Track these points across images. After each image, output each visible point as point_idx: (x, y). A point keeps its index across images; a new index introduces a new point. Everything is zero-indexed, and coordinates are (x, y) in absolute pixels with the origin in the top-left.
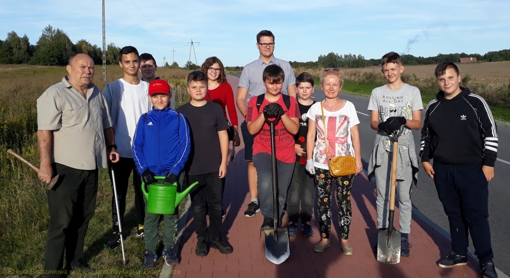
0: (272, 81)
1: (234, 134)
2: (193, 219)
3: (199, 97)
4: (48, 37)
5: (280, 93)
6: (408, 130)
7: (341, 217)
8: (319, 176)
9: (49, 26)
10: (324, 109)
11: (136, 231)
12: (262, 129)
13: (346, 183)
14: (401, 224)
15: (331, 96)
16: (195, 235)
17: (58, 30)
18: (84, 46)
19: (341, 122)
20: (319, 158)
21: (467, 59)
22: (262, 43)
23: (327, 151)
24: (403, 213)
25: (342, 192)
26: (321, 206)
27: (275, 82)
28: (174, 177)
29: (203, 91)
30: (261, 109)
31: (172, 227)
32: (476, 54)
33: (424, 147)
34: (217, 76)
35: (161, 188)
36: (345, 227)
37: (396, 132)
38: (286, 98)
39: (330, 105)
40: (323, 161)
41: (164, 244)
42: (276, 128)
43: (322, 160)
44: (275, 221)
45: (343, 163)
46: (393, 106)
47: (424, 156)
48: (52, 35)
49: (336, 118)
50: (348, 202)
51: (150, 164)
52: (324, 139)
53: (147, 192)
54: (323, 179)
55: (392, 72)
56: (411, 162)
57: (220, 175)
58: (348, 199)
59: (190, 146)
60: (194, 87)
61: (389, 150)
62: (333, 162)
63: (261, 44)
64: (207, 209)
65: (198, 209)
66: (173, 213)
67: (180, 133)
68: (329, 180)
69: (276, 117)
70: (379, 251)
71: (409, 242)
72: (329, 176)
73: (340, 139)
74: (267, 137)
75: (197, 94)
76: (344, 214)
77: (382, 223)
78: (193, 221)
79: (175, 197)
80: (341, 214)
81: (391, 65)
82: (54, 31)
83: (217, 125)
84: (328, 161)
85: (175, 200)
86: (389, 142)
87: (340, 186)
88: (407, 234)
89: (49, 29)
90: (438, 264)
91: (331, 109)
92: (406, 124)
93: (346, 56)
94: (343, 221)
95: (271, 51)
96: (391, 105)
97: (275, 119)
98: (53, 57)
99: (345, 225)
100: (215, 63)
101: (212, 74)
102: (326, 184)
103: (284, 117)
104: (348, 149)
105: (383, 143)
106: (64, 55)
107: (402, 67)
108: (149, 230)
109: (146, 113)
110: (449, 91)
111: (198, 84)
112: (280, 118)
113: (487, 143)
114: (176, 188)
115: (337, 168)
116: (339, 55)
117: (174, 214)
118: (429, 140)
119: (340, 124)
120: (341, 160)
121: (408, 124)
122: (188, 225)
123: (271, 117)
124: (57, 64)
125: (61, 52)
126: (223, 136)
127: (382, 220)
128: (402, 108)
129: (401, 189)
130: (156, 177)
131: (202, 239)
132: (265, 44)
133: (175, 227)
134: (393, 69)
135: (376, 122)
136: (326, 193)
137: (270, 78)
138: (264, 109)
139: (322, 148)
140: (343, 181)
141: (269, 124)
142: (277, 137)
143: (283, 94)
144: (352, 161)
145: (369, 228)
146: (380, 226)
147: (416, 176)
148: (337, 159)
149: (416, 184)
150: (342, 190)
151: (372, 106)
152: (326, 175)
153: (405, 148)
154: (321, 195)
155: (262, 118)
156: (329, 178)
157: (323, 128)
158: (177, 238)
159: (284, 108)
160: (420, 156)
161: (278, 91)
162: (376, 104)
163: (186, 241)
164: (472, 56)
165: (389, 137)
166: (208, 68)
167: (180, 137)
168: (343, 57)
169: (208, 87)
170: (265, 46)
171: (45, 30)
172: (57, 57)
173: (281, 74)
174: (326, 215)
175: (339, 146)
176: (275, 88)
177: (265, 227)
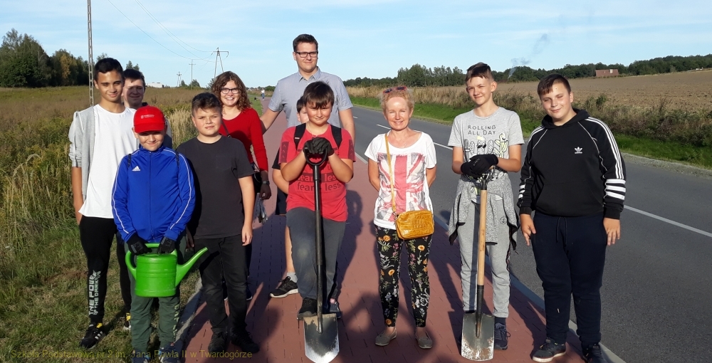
0: (315, 105)
1: (261, 183)
2: (205, 304)
3: (210, 132)
4: (12, 46)
5: (326, 123)
6: (502, 173)
7: (415, 295)
8: (382, 238)
9: (13, 31)
10: (390, 145)
11: (124, 322)
12: (301, 173)
13: (421, 248)
14: (496, 305)
15: (399, 127)
16: (208, 326)
17: (26, 37)
18: (63, 58)
19: (414, 163)
20: (383, 214)
21: (605, 71)
22: (301, 51)
23: (394, 204)
24: (498, 289)
25: (416, 262)
26: (384, 281)
27: (319, 106)
28: (171, 243)
29: (216, 121)
30: (301, 145)
31: (171, 315)
32: (617, 65)
33: (523, 194)
34: (236, 100)
35: (153, 260)
36: (422, 309)
37: (486, 176)
38: (337, 132)
39: (398, 139)
40: (389, 217)
41: (160, 339)
42: (322, 172)
43: (387, 216)
44: (320, 304)
45: (416, 221)
46: (481, 139)
47: (522, 207)
48: (17, 44)
49: (406, 157)
50: (425, 275)
51: (139, 227)
52: (389, 187)
53: (134, 266)
54: (387, 242)
55: (479, 90)
56: (507, 218)
57: (244, 241)
58: (425, 270)
59: (194, 200)
60: (202, 118)
61: (475, 201)
62: (402, 219)
63: (299, 53)
64: (225, 290)
65: (211, 289)
66: (173, 294)
67: (180, 182)
68: (397, 245)
69: (322, 156)
70: (464, 342)
71: (507, 330)
72: (396, 239)
73: (413, 186)
74: (308, 184)
75: (207, 126)
76: (419, 292)
77: (468, 303)
78: (206, 307)
79: (176, 271)
80: (416, 291)
81: (478, 80)
82: (21, 37)
83: (236, 169)
84: (395, 217)
85: (175, 276)
86: (476, 189)
87: (412, 252)
88: (504, 319)
89: (13, 35)
90: (532, 358)
91: (399, 145)
92: (499, 165)
93: (437, 70)
94: (418, 301)
95: (313, 63)
96: (479, 138)
97: (320, 159)
98: (19, 74)
99: (421, 307)
100: (229, 80)
101: (228, 96)
102: (391, 250)
103: (332, 158)
104: (423, 199)
105: (467, 191)
106: (36, 71)
107: (495, 84)
108: (138, 321)
109: (130, 154)
110: (558, 115)
111: (208, 113)
112: (327, 159)
113: (609, 187)
114: (175, 259)
115: (406, 228)
116: (428, 68)
117: (173, 297)
118: (532, 183)
119: (413, 166)
120: (412, 217)
121: (501, 164)
122: (198, 311)
123: (315, 156)
124: (25, 85)
125: (31, 68)
126: (246, 184)
127: (468, 299)
128: (494, 142)
129: (494, 256)
130: (148, 245)
131: (218, 331)
132: (305, 53)
133: (176, 315)
134: (480, 86)
135: (458, 162)
136: (392, 262)
137: (312, 101)
138: (305, 146)
139: (387, 200)
140: (416, 245)
141: (312, 167)
142: (323, 185)
143: (332, 126)
144: (428, 216)
145: (453, 310)
146: (466, 308)
147: (515, 236)
148: (407, 215)
149: (514, 249)
150: (416, 258)
151: (454, 141)
152: (392, 237)
153: (499, 198)
154: (384, 265)
155: (302, 156)
156: (397, 242)
157: (388, 172)
158: (181, 332)
159: (334, 145)
160: (518, 205)
161: (324, 119)
162: (459, 137)
163: (193, 335)
164: (612, 67)
165: (475, 183)
166: (220, 90)
167: (180, 188)
168: (433, 70)
169: (222, 116)
170: (305, 55)
171: (7, 36)
172: (25, 75)
173: (329, 95)
174: (391, 294)
175: (411, 196)
176: (319, 116)
177: (305, 314)
